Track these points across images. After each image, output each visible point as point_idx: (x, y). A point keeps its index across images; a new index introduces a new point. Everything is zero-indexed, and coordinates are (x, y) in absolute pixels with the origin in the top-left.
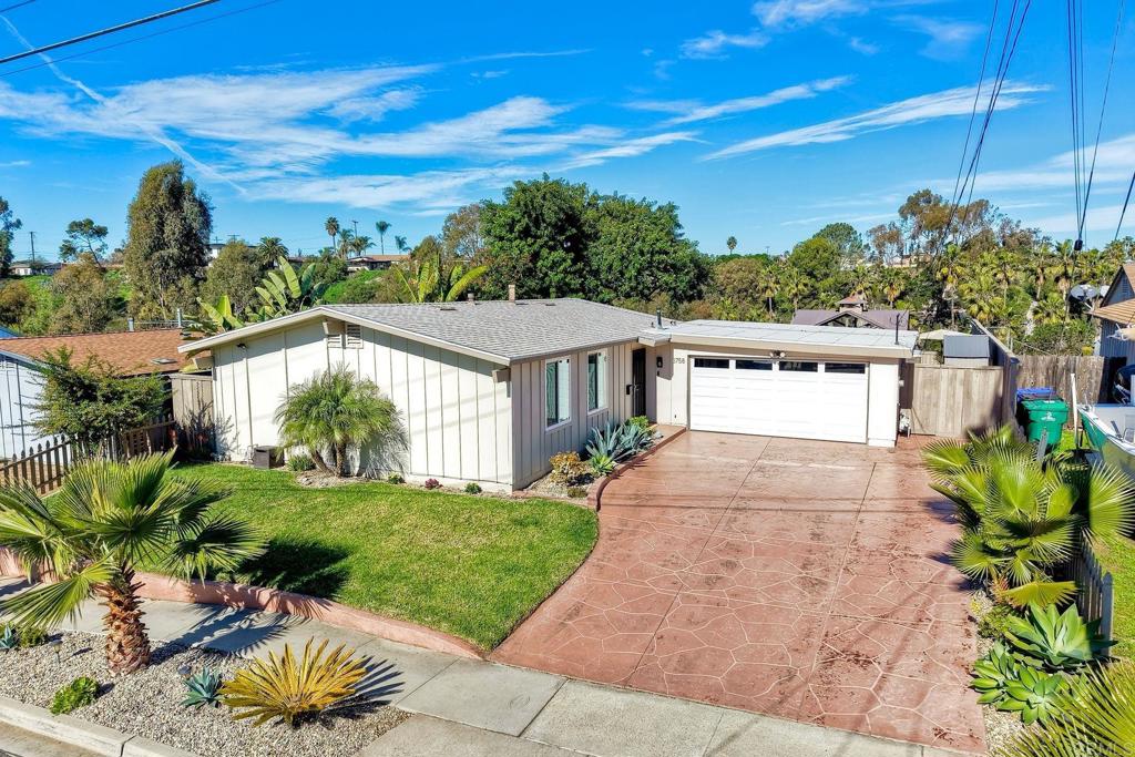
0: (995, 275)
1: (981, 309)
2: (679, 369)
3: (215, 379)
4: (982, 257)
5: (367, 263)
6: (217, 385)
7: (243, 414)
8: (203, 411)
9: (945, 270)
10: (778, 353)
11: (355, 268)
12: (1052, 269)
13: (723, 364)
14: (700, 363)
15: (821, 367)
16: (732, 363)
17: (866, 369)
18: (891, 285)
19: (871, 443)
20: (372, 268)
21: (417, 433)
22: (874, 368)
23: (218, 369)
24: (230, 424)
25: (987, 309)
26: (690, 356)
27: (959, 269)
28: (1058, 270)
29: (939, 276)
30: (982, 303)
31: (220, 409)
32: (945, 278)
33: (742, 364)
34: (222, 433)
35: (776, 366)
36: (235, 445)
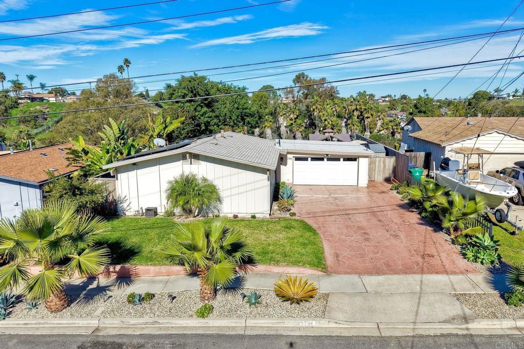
0: (332, 109)
1: (328, 123)
2: (290, 162)
3: (117, 179)
4: (326, 101)
5: (29, 98)
6: (118, 183)
7: (133, 193)
8: (109, 194)
9: (314, 107)
10: (327, 155)
11: (23, 101)
12: (352, 107)
13: (306, 159)
14: (297, 159)
15: (342, 159)
16: (309, 159)
17: (357, 160)
18: (293, 113)
19: (359, 186)
20: (32, 101)
21: (226, 197)
22: (361, 159)
23: (119, 175)
24: (126, 199)
25: (330, 123)
26: (293, 157)
27: (319, 107)
28: (354, 107)
29: (312, 109)
30: (329, 120)
31: (120, 192)
32: (314, 110)
33: (313, 159)
34: (121, 203)
35: (325, 160)
36: (128, 208)
